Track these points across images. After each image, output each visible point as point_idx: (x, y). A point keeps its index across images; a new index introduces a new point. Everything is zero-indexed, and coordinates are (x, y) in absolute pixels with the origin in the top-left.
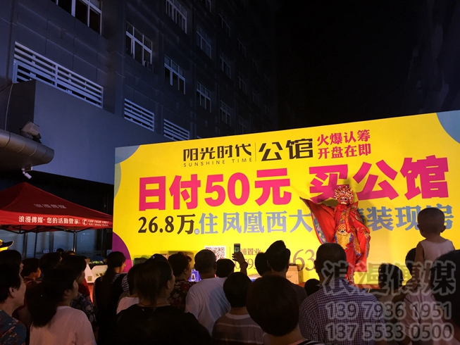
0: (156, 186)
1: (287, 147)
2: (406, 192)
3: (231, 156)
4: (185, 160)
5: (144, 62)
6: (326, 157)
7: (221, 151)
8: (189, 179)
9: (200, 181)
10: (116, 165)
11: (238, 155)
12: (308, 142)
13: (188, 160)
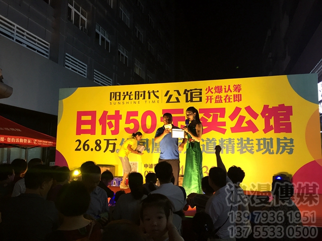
0: (89, 118)
1: (184, 94)
2: (264, 128)
3: (144, 98)
4: (111, 100)
5: (80, 27)
6: (211, 102)
7: (137, 95)
8: (114, 114)
9: (121, 115)
10: (59, 101)
11: (149, 98)
12: (199, 91)
13: (113, 100)
